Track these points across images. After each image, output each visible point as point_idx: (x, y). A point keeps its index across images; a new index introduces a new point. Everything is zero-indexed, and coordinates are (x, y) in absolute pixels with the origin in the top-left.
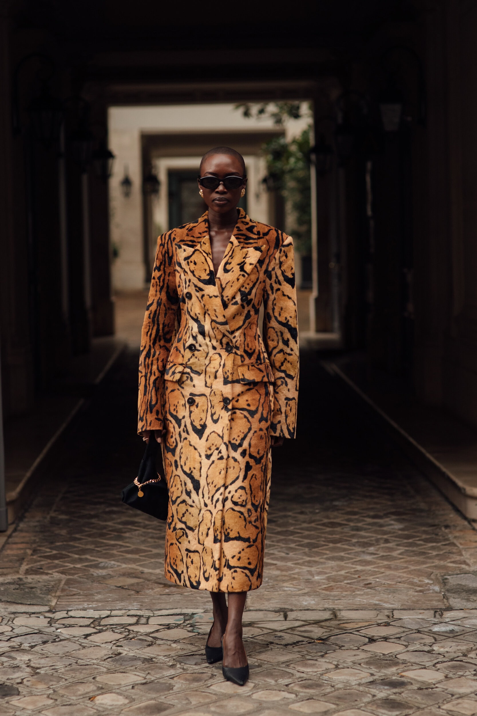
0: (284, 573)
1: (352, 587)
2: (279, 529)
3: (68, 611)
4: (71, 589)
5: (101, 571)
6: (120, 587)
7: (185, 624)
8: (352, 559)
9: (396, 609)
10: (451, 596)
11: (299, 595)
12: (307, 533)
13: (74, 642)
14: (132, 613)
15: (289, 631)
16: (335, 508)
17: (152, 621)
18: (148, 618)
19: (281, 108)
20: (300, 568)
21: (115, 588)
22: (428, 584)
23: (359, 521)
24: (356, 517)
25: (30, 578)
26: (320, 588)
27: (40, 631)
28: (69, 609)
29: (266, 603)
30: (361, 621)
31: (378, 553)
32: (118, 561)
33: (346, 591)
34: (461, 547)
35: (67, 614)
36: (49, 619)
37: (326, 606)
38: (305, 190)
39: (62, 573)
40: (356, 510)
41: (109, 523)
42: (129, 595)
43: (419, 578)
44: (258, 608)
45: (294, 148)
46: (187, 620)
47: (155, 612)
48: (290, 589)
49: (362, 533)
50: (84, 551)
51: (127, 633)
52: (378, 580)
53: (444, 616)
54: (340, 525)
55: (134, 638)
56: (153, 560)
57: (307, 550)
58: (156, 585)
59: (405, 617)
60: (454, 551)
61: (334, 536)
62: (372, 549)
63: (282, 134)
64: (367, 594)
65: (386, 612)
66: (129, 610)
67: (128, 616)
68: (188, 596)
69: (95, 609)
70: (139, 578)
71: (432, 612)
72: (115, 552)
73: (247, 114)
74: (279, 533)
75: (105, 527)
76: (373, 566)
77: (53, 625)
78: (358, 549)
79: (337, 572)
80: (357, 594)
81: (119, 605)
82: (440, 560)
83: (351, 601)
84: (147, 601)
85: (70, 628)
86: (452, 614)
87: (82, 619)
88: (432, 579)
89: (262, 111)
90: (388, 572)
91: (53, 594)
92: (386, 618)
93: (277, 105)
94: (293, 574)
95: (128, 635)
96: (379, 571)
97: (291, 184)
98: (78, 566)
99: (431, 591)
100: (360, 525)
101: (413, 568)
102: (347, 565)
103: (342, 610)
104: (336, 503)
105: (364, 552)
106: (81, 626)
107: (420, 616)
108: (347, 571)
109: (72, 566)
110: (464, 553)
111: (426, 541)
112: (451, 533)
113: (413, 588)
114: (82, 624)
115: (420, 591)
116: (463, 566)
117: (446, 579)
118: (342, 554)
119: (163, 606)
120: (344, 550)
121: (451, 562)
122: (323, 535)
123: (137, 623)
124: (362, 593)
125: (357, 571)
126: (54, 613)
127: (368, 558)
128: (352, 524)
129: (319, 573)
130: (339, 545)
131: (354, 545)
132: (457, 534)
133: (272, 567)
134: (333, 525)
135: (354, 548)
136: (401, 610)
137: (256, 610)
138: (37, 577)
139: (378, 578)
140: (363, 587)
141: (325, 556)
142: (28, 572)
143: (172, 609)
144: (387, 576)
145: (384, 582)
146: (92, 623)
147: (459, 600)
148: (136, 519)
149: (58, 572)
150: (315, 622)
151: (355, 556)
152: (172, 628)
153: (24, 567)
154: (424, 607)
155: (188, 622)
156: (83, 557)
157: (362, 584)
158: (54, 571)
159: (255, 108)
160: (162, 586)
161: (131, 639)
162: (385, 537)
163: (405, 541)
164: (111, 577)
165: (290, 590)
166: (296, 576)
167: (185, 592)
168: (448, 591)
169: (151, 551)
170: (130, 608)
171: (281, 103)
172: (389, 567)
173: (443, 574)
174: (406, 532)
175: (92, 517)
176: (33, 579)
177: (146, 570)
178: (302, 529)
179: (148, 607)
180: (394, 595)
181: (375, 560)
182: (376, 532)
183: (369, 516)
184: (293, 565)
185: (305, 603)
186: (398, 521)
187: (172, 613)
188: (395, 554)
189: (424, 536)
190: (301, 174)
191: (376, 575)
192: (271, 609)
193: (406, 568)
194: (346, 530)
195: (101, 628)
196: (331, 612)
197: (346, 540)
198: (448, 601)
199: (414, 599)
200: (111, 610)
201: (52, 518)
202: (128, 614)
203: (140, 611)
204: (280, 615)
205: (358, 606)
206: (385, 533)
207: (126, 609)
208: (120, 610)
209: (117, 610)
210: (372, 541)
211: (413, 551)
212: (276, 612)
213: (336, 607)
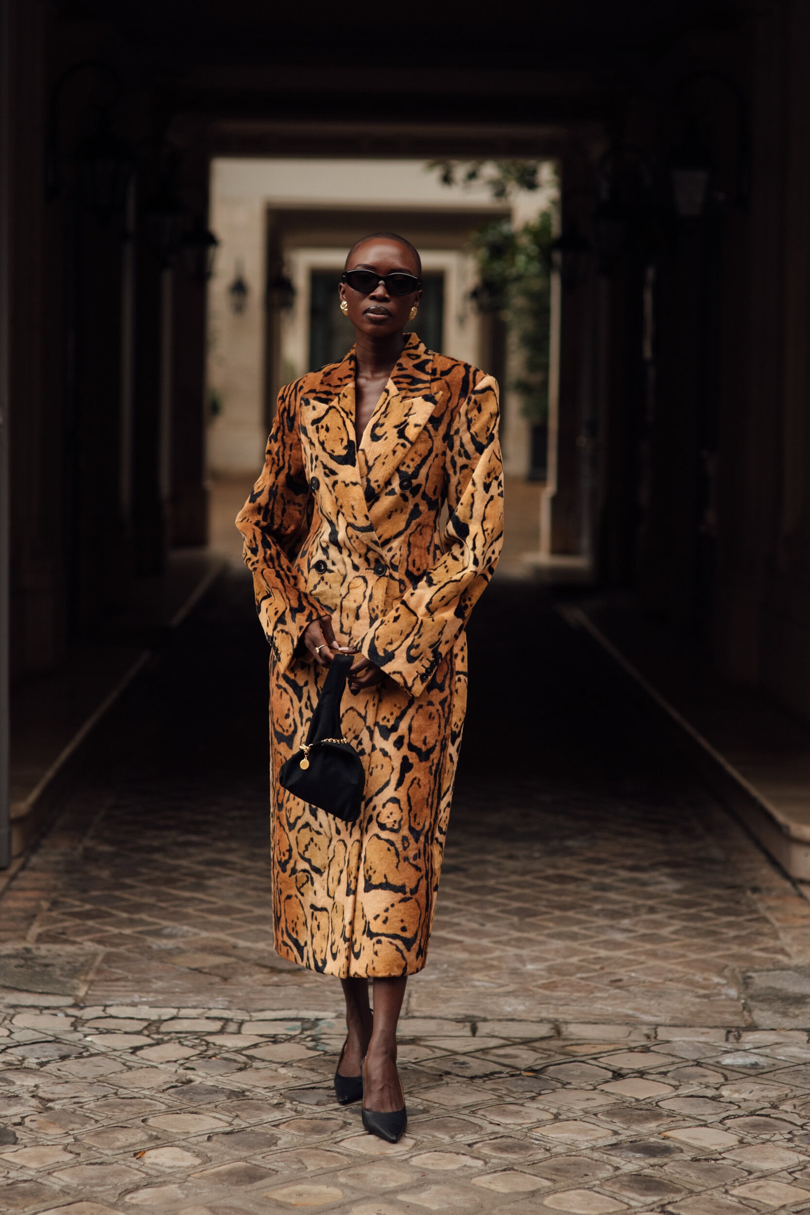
0: (476, 957)
1: (588, 985)
2: (470, 883)
3: (106, 1006)
4: (113, 970)
5: (164, 941)
6: (195, 969)
7: (303, 1036)
8: (591, 937)
9: (661, 1025)
10: (756, 1007)
11: (498, 995)
12: (517, 891)
13: (114, 1060)
14: (214, 1013)
15: (477, 1054)
16: (567, 852)
17: (246, 1029)
18: (241, 1024)
19: (506, 171)
20: (503, 950)
21: (187, 970)
22: (718, 984)
23: (606, 874)
24: (602, 867)
25: (44, 949)
26: (534, 984)
27: (57, 1038)
28: (108, 1003)
29: (442, 1007)
30: (601, 1042)
31: (637, 928)
32: (194, 926)
33: (579, 991)
34: (777, 925)
35: (104, 1011)
36: (73, 1019)
37: (544, 1015)
38: (541, 313)
39: (100, 942)
40: (603, 855)
41: (184, 862)
42: (210, 984)
43: (703, 973)
44: (427, 1014)
45: (524, 241)
46: (306, 1030)
47: (253, 1014)
48: (485, 984)
49: (612, 895)
50: (138, 908)
51: (204, 1048)
52: (633, 975)
53: (742, 1039)
54: (575, 879)
55: (215, 1055)
56: (253, 927)
57: (515, 919)
58: (257, 968)
59: (676, 1039)
60: (765, 930)
61: (563, 898)
62: (626, 923)
63: (506, 215)
64: (614, 998)
65: (645, 1030)
66: (210, 1009)
67: (208, 1018)
68: (310, 989)
69: (153, 1005)
70: (229, 955)
71: (723, 1032)
72: (190, 910)
73: (447, 179)
74: (469, 890)
75: (175, 868)
76: (626, 951)
77: (79, 1029)
78: (602, 922)
79: (565, 957)
80: (597, 997)
81: (193, 999)
82: (741, 945)
83: (586, 1008)
84: (240, 994)
85: (108, 1036)
86: (757, 1036)
87: (128, 1021)
88: (725, 977)
89: (472, 176)
90: (652, 963)
91: (82, 978)
92: (644, 1039)
93: (500, 166)
94: (491, 959)
95: (206, 1051)
96: (635, 960)
97: (518, 301)
98: (127, 931)
99: (723, 997)
100: (608, 881)
101: (693, 956)
102: (583, 948)
103: (571, 1023)
104: (570, 843)
105: (612, 927)
106: (126, 1033)
107: (703, 1039)
108: (582, 958)
109: (115, 931)
110: (782, 935)
111: (719, 912)
112: (761, 900)
113: (692, 991)
114: (128, 1030)
115: (705, 996)
116: (780, 957)
117: (750, 977)
118: (575, 929)
119: (267, 1004)
120: (579, 922)
121: (760, 950)
122: (545, 896)
123: (222, 1031)
124: (605, 995)
125: (599, 958)
126: (82, 1008)
127: (620, 937)
128: (594, 879)
129: (535, 960)
130: (570, 914)
131: (596, 915)
132: (772, 903)
133: (456, 946)
134: (562, 879)
135: (595, 919)
136: (670, 1026)
137: (425, 1018)
138: (56, 948)
139: (633, 971)
140: (608, 985)
141: (546, 932)
142: (41, 939)
143: (283, 1009)
144: (650, 968)
145: (643, 978)
146: (146, 1028)
147: (770, 1013)
148: (229, 857)
149: (92, 940)
150: (524, 1040)
151: (597, 932)
152: (281, 1042)
153: (36, 930)
154: (710, 1022)
155: (308, 1033)
156: (136, 916)
157: (606, 981)
158: (85, 938)
159: (460, 170)
160: (268, 970)
161: (210, 1058)
162: (650, 903)
163: (684, 911)
164: (181, 951)
165: (483, 986)
166: (495, 963)
167: (306, 983)
168: (752, 997)
169: (251, 911)
170: (211, 1005)
171: (506, 162)
172: (653, 954)
173: (744, 969)
174: (685, 897)
175: (154, 850)
176: (49, 951)
177: (241, 943)
178: (510, 884)
179: (242, 1006)
180: (661, 1001)
181: (630, 941)
182: (634, 894)
183: (624, 868)
184: (490, 945)
185: (508, 1009)
186: (675, 877)
187: (281, 1017)
188: (665, 932)
189: (716, 905)
190: (536, 285)
191: (631, 966)
192: (450, 1016)
193: (683, 956)
194: (584, 888)
195: (160, 1036)
196: (550, 1026)
197: (583, 906)
198: (750, 1016)
199: (693, 1009)
200: (179, 1008)
201: (87, 849)
202: (207, 1015)
203: (228, 1012)
204: (465, 1026)
205: (598, 1017)
206: (650, 896)
207: (205, 1006)
208: (194, 1007)
209: (188, 1007)
210: (626, 908)
211: (696, 929)
212: (458, 1022)
213: (560, 1017)
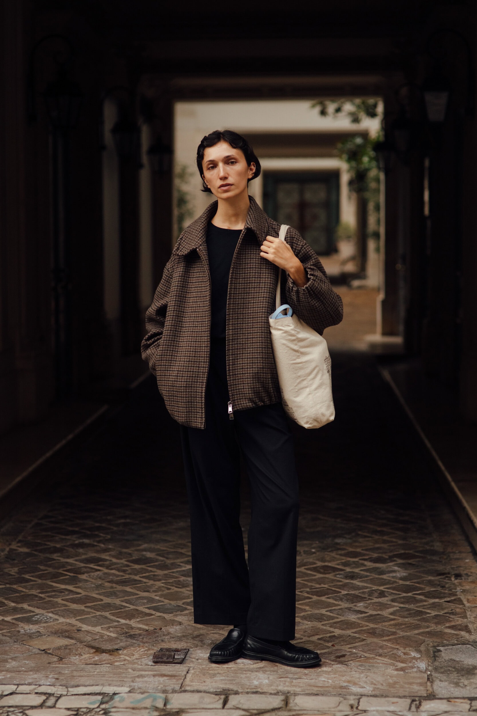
5: (31, 626)
6: (43, 650)
7: (98, 710)
9: (365, 695)
10: (437, 678)
11: (253, 670)
14: (42, 689)
16: (336, 547)
18: (59, 698)
21: (37, 651)
22: (414, 658)
23: (357, 565)
29: (208, 681)
30: (316, 712)
31: (366, 611)
32: (56, 614)
34: (467, 605)
37: (280, 688)
41: (70, 561)
42: (49, 663)
43: (405, 648)
44: (195, 688)
47: (70, 689)
49: (356, 582)
50: (24, 598)
52: (354, 651)
53: (422, 708)
54: (334, 569)
56: (98, 613)
58: (87, 649)
59: (372, 709)
60: (458, 610)
61: (323, 586)
62: (361, 605)
64: (336, 672)
65: (352, 700)
66: (40, 685)
67: (36, 693)
68: (118, 667)
70: (72, 638)
71: (409, 701)
72: (59, 600)
75: (63, 565)
76: (354, 630)
78: (344, 605)
80: (323, 671)
81: (31, 677)
82: (436, 624)
83: (313, 681)
84: (66, 672)
86: (432, 705)
88: (419, 652)
90: (370, 640)
92: (348, 708)
96: (359, 639)
98: (8, 619)
99: (415, 670)
100: (356, 570)
101: (402, 634)
102: (324, 628)
103: (298, 694)
104: (338, 541)
105: (349, 609)
107: (392, 708)
110: (468, 613)
111: (429, 595)
112: (460, 584)
113: (393, 665)
115: (402, 669)
116: (463, 633)
117: (440, 651)
118: (323, 611)
119: (82, 680)
121: (449, 627)
122: (310, 584)
123: (41, 706)
125: (334, 636)
127: (352, 617)
128: (348, 569)
130: (323, 598)
131: (341, 600)
132: (467, 587)
134: (326, 569)
135: (340, 603)
136: (371, 696)
137: (193, 691)
139: (355, 648)
143: (92, 685)
144: (367, 645)
147: (446, 683)
148: (104, 556)
150: (259, 712)
151: (338, 614)
154: (401, 692)
156: (20, 606)
160: (93, 650)
162: (381, 588)
163: (405, 595)
164: (39, 634)
167: (117, 661)
168: (436, 669)
169: (102, 600)
170: (41, 683)
173: (436, 644)
174: (408, 583)
175: (56, 550)
177: (85, 627)
179: (64, 682)
181: (359, 621)
182: (372, 581)
185: (256, 683)
186: (403, 566)
187: (89, 692)
188: (386, 613)
189: (428, 589)
191: (355, 643)
192: (211, 690)
193: (394, 633)
194: (338, 577)
197: (334, 593)
198: (432, 685)
199: (391, 681)
200: (18, 685)
201: (11, 550)
202: (36, 691)
203: (52, 687)
204: (220, 698)
205: (320, 689)
206: (383, 583)
207: (37, 684)
208: (30, 684)
209: (25, 684)
210: (364, 593)
211: (408, 610)
212: (216, 695)
213: (291, 689)
